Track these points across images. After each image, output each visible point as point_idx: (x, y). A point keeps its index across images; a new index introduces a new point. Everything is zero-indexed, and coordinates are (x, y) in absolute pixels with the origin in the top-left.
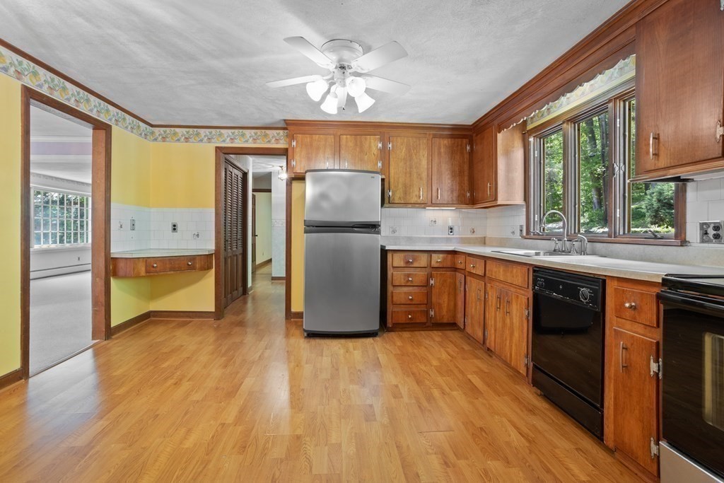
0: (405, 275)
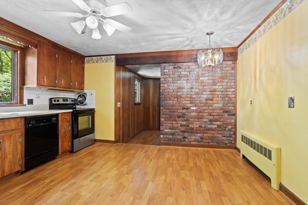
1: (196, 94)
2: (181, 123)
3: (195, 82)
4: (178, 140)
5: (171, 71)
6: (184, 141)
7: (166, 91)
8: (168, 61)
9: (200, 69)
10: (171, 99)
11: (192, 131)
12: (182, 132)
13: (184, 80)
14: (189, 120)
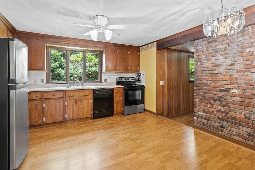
1: (240, 71)
2: (218, 108)
3: (238, 56)
4: (214, 128)
5: (205, 47)
6: (222, 131)
7: (199, 69)
8: (198, 37)
9: (245, 36)
10: (205, 79)
11: (233, 121)
12: (219, 119)
13: (221, 55)
14: (228, 106)
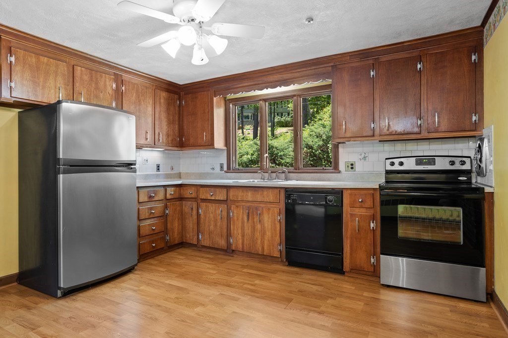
0: (148, 208)
